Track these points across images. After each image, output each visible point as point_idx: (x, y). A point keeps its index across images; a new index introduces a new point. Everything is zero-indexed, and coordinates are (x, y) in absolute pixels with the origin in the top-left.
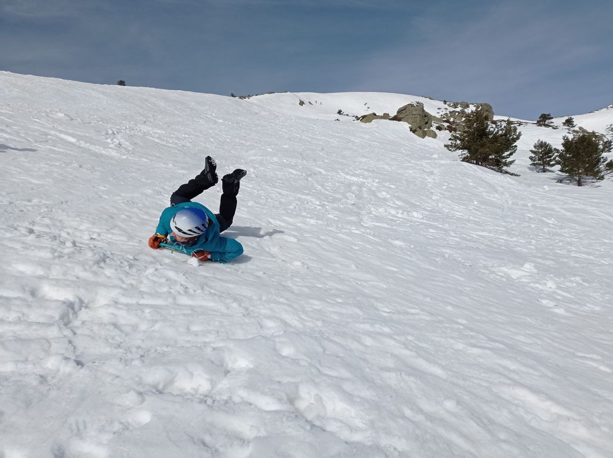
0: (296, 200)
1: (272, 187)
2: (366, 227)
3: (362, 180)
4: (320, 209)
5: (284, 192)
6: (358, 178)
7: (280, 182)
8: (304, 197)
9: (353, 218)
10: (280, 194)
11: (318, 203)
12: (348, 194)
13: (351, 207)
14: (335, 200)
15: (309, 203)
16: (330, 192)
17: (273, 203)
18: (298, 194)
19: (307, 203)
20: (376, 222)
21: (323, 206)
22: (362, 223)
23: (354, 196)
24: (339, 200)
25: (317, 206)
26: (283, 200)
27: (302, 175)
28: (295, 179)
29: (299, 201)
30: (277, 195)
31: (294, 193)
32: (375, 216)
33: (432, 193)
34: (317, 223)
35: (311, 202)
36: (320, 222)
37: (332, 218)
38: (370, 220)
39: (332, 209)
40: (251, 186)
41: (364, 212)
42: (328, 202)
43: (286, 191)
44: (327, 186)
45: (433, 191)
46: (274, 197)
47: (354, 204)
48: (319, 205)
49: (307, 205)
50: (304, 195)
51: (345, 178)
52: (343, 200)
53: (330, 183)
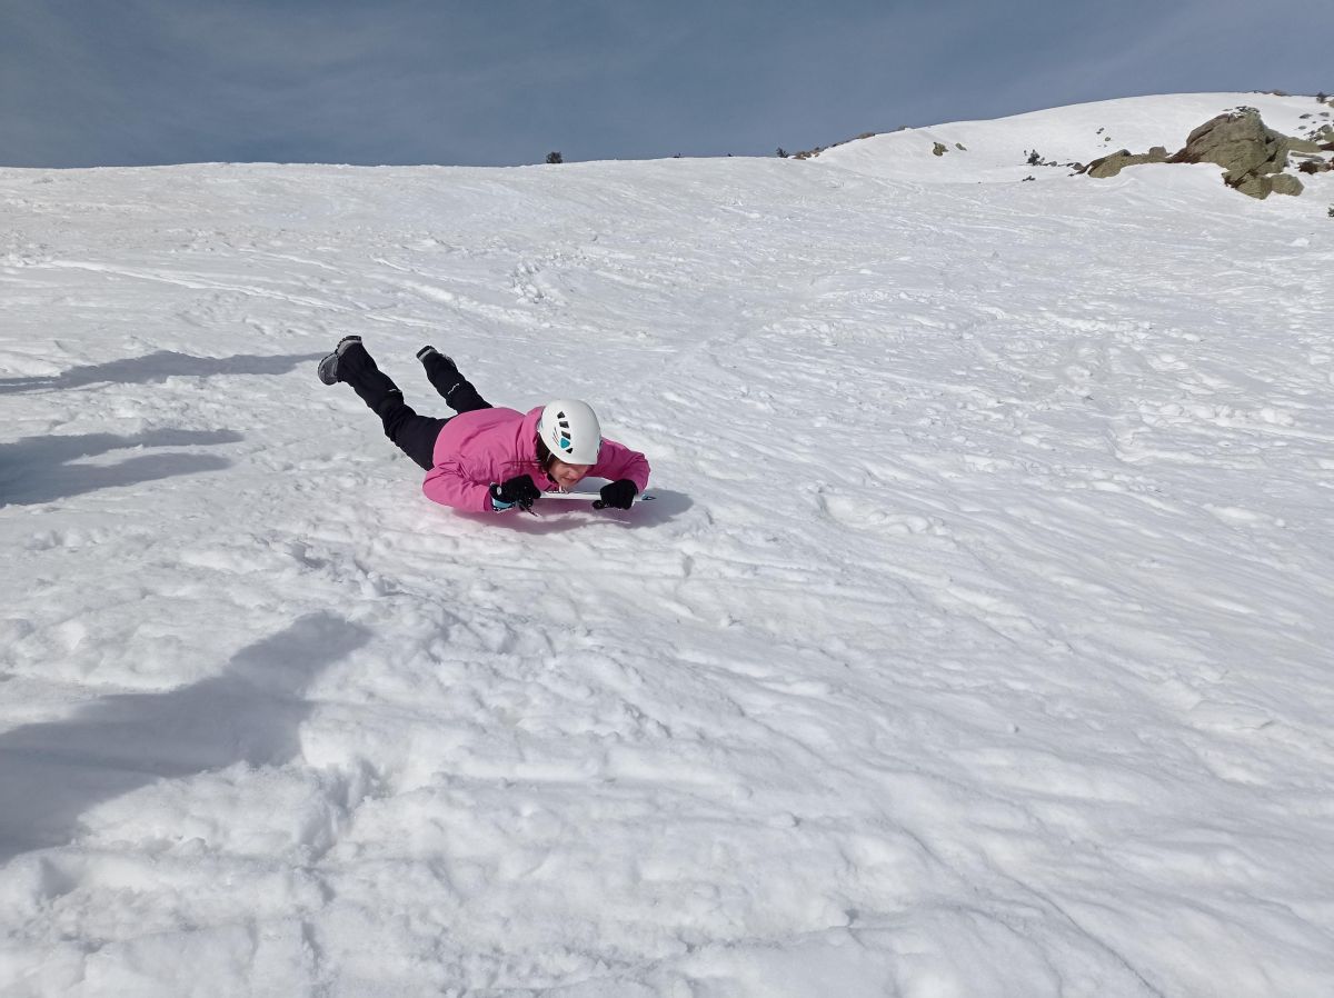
0: (934, 400)
1: (872, 368)
2: (1133, 467)
3: (1103, 326)
4: (1000, 420)
5: (902, 380)
6: (1093, 322)
7: (893, 351)
8: (954, 388)
9: (1092, 443)
10: (893, 385)
11: (992, 403)
12: (1069, 371)
13: (1080, 406)
14: (1037, 390)
15: (971, 407)
16: (1022, 367)
17: (876, 413)
18: (939, 380)
19: (965, 407)
20: (1161, 450)
21: (1007, 410)
22: (1119, 455)
23: (1087, 373)
24: (1049, 388)
25: (990, 413)
26: (901, 403)
27: (947, 329)
28: (929, 340)
29: (941, 402)
30: (886, 389)
31: (929, 379)
32: (1155, 430)
33: (1306, 347)
34: (996, 468)
35: (974, 401)
36: (1003, 464)
37: (1034, 448)
38: (1142, 444)
39: (1031, 418)
40: (822, 372)
41: (1120, 419)
42: (1019, 397)
43: (910, 375)
44: (1012, 352)
45: (1309, 340)
46: (879, 396)
47: (1088, 398)
48: (995, 410)
49: (964, 413)
50: (953, 383)
51: (1058, 326)
52: (1060, 390)
53: (1020, 343)
